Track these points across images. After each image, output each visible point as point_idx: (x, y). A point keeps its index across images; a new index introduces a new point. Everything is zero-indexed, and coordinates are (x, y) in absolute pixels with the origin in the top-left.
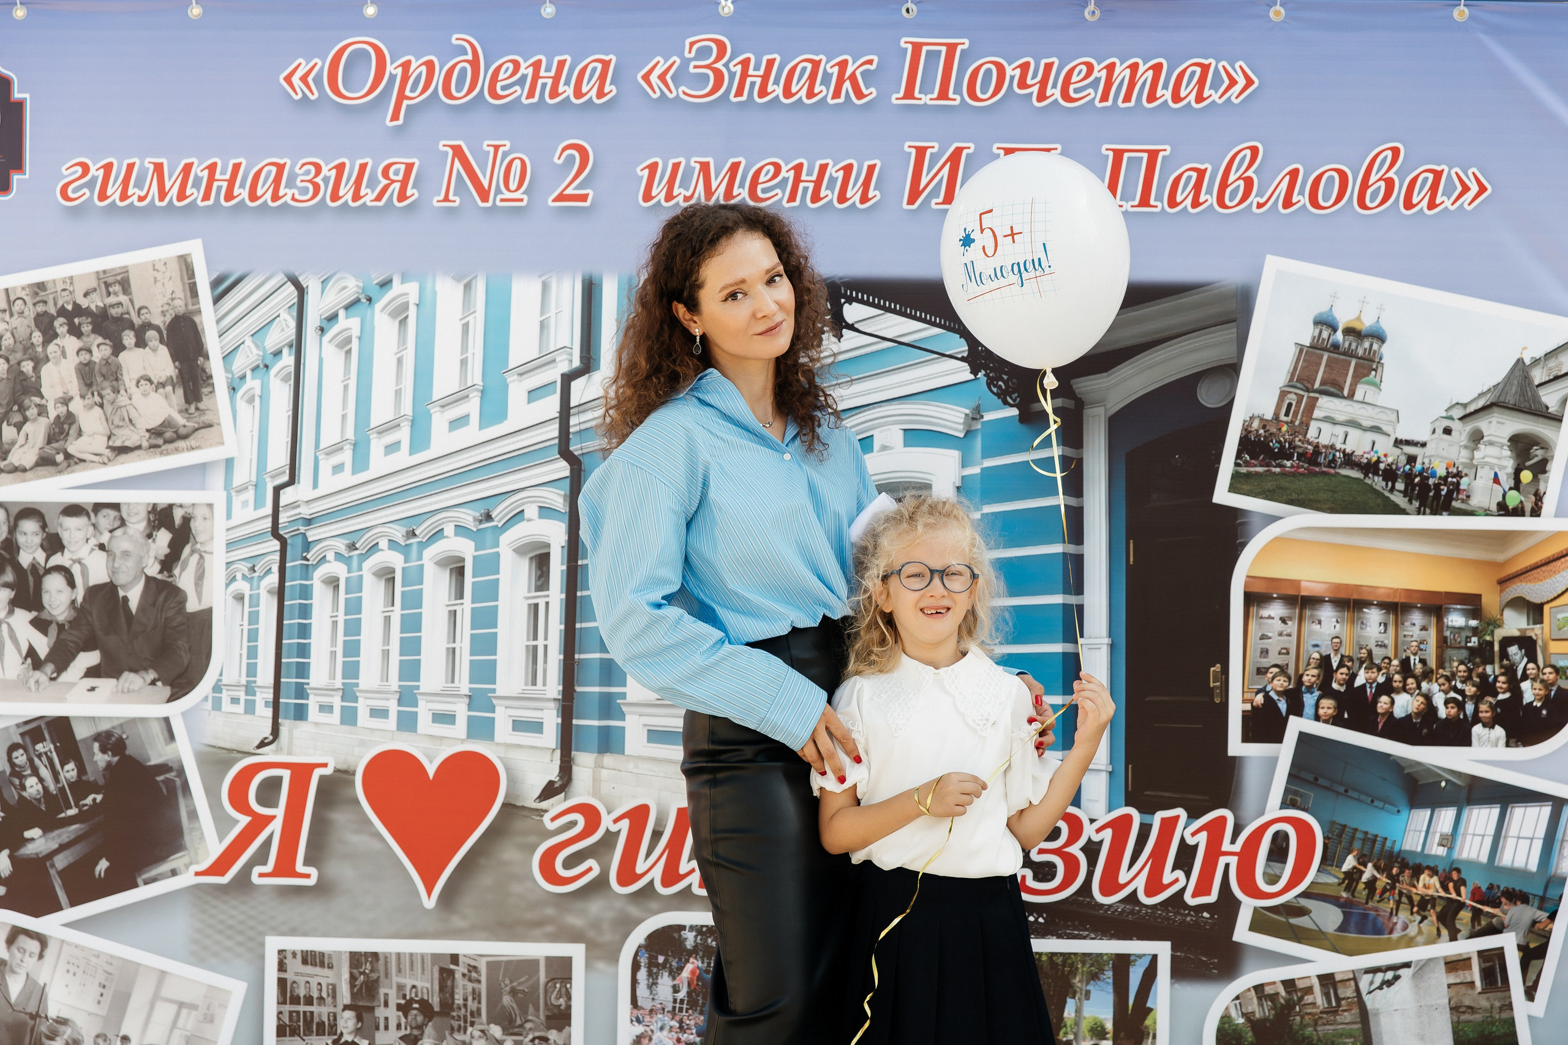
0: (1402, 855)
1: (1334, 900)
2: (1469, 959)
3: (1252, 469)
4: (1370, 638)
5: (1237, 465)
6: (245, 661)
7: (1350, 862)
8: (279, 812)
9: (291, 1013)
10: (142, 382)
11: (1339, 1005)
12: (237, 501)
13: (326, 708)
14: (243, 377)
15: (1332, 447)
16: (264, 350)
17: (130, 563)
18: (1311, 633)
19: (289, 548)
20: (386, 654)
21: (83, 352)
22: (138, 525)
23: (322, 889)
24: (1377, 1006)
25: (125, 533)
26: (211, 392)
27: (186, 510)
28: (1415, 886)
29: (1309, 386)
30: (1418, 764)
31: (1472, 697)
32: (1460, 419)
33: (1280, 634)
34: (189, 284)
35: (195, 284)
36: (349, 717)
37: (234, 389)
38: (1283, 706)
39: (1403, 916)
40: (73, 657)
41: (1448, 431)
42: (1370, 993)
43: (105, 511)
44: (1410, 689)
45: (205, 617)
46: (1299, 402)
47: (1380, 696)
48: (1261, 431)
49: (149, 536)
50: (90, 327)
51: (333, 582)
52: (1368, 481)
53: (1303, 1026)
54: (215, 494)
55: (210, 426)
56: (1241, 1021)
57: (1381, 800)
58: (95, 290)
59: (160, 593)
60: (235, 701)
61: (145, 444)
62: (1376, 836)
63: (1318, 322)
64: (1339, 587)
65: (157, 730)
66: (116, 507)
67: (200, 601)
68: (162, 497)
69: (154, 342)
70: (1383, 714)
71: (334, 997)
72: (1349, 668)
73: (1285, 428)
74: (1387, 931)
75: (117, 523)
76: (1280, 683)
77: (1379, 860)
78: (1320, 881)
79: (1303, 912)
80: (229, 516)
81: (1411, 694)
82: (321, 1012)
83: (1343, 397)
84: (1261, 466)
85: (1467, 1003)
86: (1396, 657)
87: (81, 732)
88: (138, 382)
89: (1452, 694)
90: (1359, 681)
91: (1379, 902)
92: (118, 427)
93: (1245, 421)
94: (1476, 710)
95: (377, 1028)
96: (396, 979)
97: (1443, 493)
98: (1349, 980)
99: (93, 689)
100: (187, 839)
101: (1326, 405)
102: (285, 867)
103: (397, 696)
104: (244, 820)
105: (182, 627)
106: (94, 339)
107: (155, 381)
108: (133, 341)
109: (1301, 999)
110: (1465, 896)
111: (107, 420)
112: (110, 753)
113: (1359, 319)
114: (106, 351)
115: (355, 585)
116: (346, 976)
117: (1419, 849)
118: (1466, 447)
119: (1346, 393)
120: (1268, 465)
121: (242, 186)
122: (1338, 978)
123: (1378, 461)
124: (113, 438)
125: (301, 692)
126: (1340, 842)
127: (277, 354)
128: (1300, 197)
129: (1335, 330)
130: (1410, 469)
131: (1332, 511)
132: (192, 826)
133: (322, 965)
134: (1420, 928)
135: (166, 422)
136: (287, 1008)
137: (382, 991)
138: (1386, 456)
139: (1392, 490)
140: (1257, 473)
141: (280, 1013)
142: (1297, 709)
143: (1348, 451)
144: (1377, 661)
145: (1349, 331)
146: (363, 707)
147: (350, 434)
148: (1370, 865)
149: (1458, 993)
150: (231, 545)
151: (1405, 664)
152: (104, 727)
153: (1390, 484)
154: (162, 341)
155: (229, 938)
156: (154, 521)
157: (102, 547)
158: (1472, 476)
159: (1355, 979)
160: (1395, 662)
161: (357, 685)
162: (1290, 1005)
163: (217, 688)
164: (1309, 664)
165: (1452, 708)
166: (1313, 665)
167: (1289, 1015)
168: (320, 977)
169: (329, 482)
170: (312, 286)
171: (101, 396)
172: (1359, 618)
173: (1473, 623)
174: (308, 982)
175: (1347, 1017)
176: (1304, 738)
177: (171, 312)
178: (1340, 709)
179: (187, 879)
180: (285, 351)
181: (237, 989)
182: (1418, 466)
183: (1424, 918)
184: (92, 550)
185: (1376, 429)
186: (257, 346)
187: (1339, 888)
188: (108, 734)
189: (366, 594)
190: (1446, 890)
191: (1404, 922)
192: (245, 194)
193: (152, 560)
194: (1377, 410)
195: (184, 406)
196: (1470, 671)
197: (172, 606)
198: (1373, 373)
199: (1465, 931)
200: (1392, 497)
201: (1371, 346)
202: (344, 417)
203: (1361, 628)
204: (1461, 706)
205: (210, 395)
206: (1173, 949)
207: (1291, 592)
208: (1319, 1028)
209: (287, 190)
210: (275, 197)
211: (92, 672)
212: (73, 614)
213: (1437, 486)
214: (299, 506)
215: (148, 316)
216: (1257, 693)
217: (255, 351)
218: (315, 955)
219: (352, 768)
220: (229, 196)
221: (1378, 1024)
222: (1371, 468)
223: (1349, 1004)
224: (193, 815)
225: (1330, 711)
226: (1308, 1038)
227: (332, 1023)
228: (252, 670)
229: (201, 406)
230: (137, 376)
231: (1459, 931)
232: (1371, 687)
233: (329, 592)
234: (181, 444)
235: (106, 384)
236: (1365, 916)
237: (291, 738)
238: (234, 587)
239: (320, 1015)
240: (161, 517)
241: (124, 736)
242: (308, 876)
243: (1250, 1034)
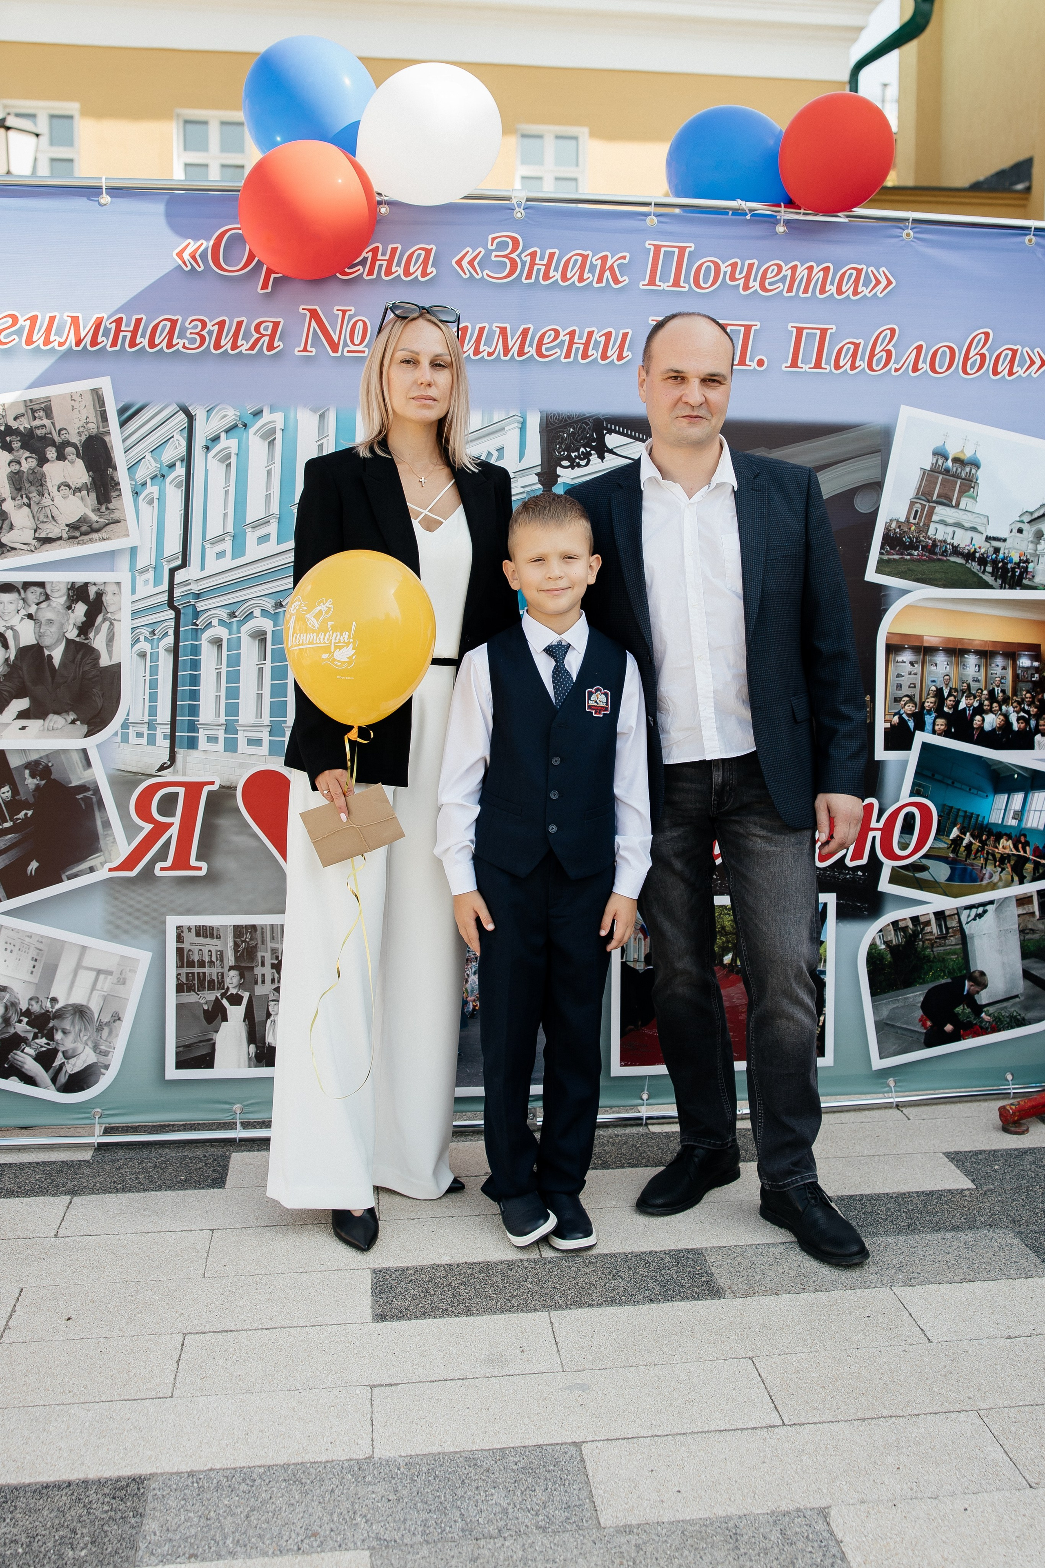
0: (989, 826)
1: (944, 859)
2: (1031, 897)
3: (891, 557)
4: (969, 675)
5: (881, 553)
6: (147, 704)
7: (955, 832)
8: (176, 820)
9: (187, 974)
10: (63, 487)
11: (947, 932)
12: (140, 580)
13: (212, 739)
14: (144, 484)
15: (945, 541)
16: (161, 464)
17: (54, 629)
18: (930, 672)
19: (182, 616)
20: (260, 697)
21: (14, 464)
22: (59, 599)
23: (211, 878)
24: (972, 932)
25: (49, 606)
26: (118, 496)
27: (99, 587)
28: (997, 848)
29: (930, 498)
30: (1000, 762)
31: (1034, 716)
32: (1028, 523)
33: (910, 674)
34: (101, 411)
35: (105, 411)
36: (231, 746)
37: (137, 493)
38: (911, 724)
39: (990, 868)
40: (8, 703)
41: (1020, 531)
42: (967, 923)
43: (33, 589)
44: (995, 711)
45: (115, 671)
46: (923, 510)
47: (975, 716)
48: (898, 530)
49: (69, 608)
50: (19, 444)
51: (217, 642)
52: (968, 565)
53: (924, 949)
54: (122, 574)
55: (118, 522)
56: (883, 947)
57: (974, 788)
58: (23, 415)
59: (78, 652)
60: (139, 735)
61: (65, 536)
62: (972, 814)
63: (935, 454)
64: (949, 640)
65: (76, 758)
66: (41, 585)
67: (111, 658)
68: (80, 577)
69: (72, 456)
70: (977, 729)
71: (222, 960)
72: (955, 697)
73: (913, 528)
74: (979, 880)
75: (43, 598)
76: (910, 708)
77: (974, 830)
78: (935, 846)
79: (924, 868)
80: (133, 592)
81: (996, 714)
82: (211, 972)
83: (952, 506)
84: (897, 554)
85: (1030, 927)
86: (986, 689)
87: (14, 762)
88: (59, 487)
89: (1022, 714)
90: (962, 706)
91: (974, 859)
92: (43, 522)
93: (886, 523)
94: (1037, 724)
95: (256, 983)
96: (270, 945)
97: (1017, 574)
98: (954, 915)
99: (23, 728)
100: (102, 842)
101: (941, 512)
102: (181, 862)
103: (269, 729)
104: (148, 827)
105: (96, 679)
106: (23, 453)
107: (73, 487)
108: (55, 455)
109: (923, 929)
110: (1029, 853)
111: (34, 517)
112: (38, 778)
113: (962, 451)
114: (33, 463)
115: (235, 644)
116: (231, 944)
117: (1000, 822)
118: (1032, 542)
119: (954, 503)
120: (902, 554)
121: (143, 336)
122: (947, 913)
123: (975, 552)
124: (39, 531)
125: (193, 727)
126: (949, 819)
127: (172, 466)
128: (924, 365)
129: (947, 459)
130: (996, 557)
131: (945, 586)
132: (106, 833)
133: (212, 936)
134: (1000, 876)
135: (82, 519)
136: (185, 970)
137: (259, 954)
138: (980, 548)
139: (984, 572)
140: (894, 559)
141: (179, 974)
142: (920, 726)
143: (955, 544)
144: (973, 692)
145: (956, 460)
146: (242, 738)
147: (230, 528)
148: (968, 834)
149: (1024, 920)
150: (135, 614)
151: (992, 693)
152: (34, 757)
153: (982, 567)
154: (78, 456)
155: (137, 918)
156: (73, 596)
157: (30, 616)
158: (1036, 562)
159: (958, 914)
160: (985, 692)
161: (237, 721)
162: (915, 934)
163: (125, 725)
164: (929, 694)
165: (1022, 723)
166: (931, 695)
167: (915, 941)
168: (211, 945)
169: (213, 565)
170: (200, 414)
171: (29, 499)
172: (961, 662)
173: (1036, 664)
174: (201, 950)
175: (953, 940)
176: (925, 746)
177: (86, 433)
178: (949, 725)
179: (102, 874)
180: (178, 464)
181: (144, 958)
182: (1001, 555)
183: (1003, 869)
184: (22, 619)
185: (974, 529)
186: (155, 460)
187: (948, 851)
188: (37, 763)
189: (243, 651)
190: (1017, 849)
191: (990, 873)
192: (145, 342)
193: (71, 626)
194: (974, 515)
195: (97, 506)
196: (1033, 697)
197: (88, 662)
198: (972, 489)
199: (1028, 878)
200: (984, 577)
201: (971, 470)
202: (225, 515)
203: (963, 669)
204: (1027, 721)
205: (118, 498)
206: (838, 898)
207: (917, 644)
208: (934, 950)
209: (179, 340)
210: (170, 345)
211: (22, 715)
212: (7, 669)
213: (1013, 569)
214: (190, 584)
215: (67, 436)
216: (894, 715)
217: (154, 464)
218: (206, 929)
219: (234, 785)
220: (133, 344)
221: (973, 944)
222: (970, 556)
223: (954, 932)
224: (107, 824)
225: (943, 727)
226: (927, 956)
227: (220, 980)
228: (153, 711)
229: (111, 506)
230: (58, 483)
231: (1025, 877)
232: (969, 710)
233: (215, 650)
234: (95, 536)
235: (33, 488)
236: (965, 870)
237: (185, 762)
238: (138, 646)
239: (210, 975)
240: (78, 593)
241: (50, 764)
242: (200, 869)
243: (889, 956)
